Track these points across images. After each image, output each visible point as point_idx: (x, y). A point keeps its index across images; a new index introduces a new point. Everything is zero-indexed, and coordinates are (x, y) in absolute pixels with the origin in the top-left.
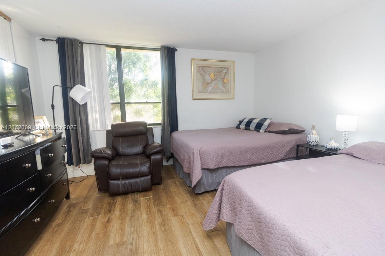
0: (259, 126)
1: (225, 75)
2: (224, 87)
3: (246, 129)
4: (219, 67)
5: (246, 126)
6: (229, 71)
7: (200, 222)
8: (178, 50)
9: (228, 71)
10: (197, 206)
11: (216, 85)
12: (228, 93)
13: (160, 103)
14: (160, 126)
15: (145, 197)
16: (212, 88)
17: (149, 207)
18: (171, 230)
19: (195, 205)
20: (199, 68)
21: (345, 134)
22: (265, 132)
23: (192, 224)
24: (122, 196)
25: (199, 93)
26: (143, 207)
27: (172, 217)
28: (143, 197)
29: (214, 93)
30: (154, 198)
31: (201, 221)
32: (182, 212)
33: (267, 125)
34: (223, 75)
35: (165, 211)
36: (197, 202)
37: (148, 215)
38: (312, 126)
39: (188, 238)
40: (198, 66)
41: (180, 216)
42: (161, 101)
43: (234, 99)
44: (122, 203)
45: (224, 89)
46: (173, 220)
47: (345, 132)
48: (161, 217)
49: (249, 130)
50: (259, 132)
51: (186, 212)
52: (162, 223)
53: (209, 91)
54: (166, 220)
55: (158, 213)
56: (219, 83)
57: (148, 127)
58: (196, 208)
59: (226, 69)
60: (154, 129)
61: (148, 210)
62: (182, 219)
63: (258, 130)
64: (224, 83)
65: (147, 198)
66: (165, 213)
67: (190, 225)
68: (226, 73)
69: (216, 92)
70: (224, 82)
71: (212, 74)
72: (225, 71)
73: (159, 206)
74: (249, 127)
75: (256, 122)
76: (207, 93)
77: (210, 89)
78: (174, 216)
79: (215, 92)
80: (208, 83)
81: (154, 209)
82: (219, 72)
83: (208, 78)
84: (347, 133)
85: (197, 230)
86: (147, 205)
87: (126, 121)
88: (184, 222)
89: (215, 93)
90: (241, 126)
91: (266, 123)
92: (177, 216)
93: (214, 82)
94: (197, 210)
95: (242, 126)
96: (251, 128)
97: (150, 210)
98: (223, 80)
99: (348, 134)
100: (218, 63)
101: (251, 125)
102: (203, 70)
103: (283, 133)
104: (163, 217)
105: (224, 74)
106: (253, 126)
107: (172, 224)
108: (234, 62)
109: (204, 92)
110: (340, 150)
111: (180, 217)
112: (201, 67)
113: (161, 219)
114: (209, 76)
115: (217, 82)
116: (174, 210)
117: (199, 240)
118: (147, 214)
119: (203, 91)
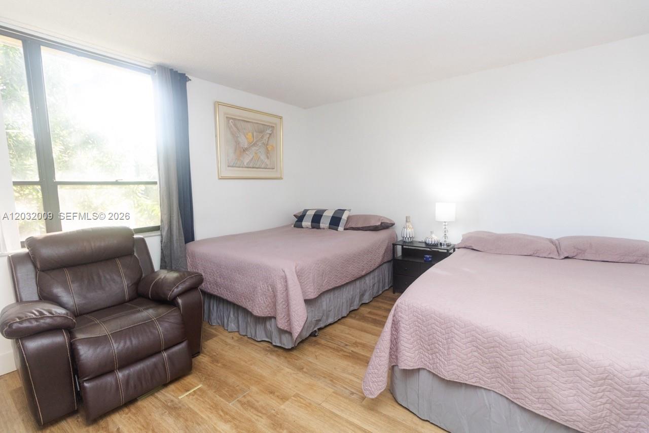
0: (335, 222)
1: (269, 138)
2: (268, 158)
3: (313, 227)
4: (260, 124)
5: (313, 221)
6: (275, 131)
7: (334, 392)
8: (190, 80)
9: (272, 131)
10: (305, 370)
11: (256, 153)
12: (274, 169)
13: (155, 183)
14: (158, 233)
15: (187, 391)
16: (250, 158)
17: (215, 407)
18: (301, 427)
19: (301, 369)
20: (229, 121)
21: (445, 225)
22: (344, 229)
23: (324, 401)
24: (121, 412)
25: (229, 166)
26: (202, 412)
27: (281, 405)
28: (182, 393)
29: (253, 168)
30: (209, 386)
31: (333, 390)
32: (290, 389)
33: (346, 219)
34: (266, 138)
35: (258, 402)
36: (298, 363)
37: (230, 422)
38: (407, 217)
39: (339, 425)
40: (227, 117)
41: (293, 398)
42: (157, 180)
43: (282, 179)
44: (139, 426)
45: (268, 162)
46: (287, 409)
47: (445, 222)
48: (260, 414)
49: (319, 228)
50: (337, 230)
51: (296, 387)
52: (273, 424)
53: (245, 164)
54: (275, 416)
55: (246, 409)
56: (260, 150)
57: (135, 236)
58: (306, 373)
59: (270, 129)
60: (148, 240)
61: (222, 414)
62: (301, 400)
63: (336, 227)
64: (267, 152)
65: (195, 392)
66: (260, 403)
67: (324, 404)
68: (270, 134)
69: (256, 166)
70: (268, 150)
71: (250, 134)
72: (269, 132)
73: (235, 396)
74: (319, 223)
75: (329, 215)
76: (242, 167)
77: (246, 160)
78: (284, 402)
79: (254, 166)
80: (245, 150)
81: (233, 406)
82: (261, 132)
83: (244, 142)
84: (446, 223)
85: (340, 406)
86: (209, 404)
87: (61, 230)
88: (310, 404)
89: (255, 168)
90: (304, 224)
91: (345, 217)
92: (287, 399)
93: (254, 148)
94: (311, 376)
95: (307, 223)
96: (322, 225)
97: (223, 411)
98: (266, 145)
99: (448, 225)
100: (258, 117)
101: (322, 221)
102: (235, 125)
103: (375, 229)
104: (264, 412)
105: (268, 136)
106: (325, 223)
107: (293, 417)
108: (281, 118)
109: (237, 166)
110: (441, 244)
111: (296, 399)
112: (232, 119)
113: (264, 417)
114: (245, 136)
115: (257, 149)
116: (272, 392)
117: (358, 420)
118: (226, 421)
119: (236, 164)
